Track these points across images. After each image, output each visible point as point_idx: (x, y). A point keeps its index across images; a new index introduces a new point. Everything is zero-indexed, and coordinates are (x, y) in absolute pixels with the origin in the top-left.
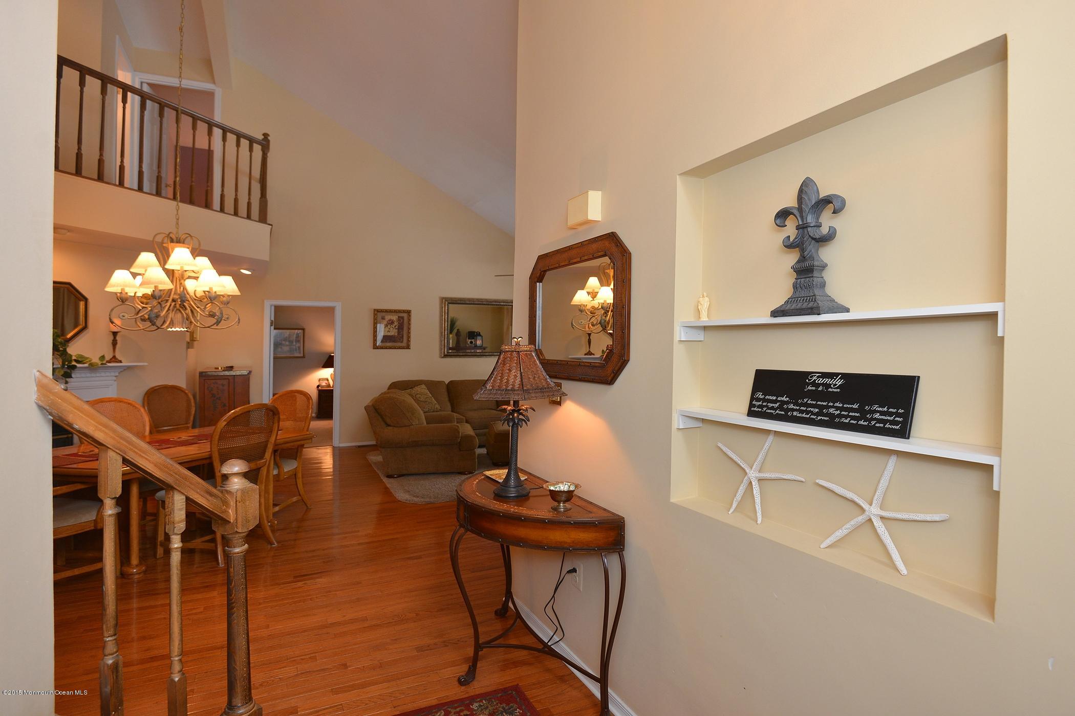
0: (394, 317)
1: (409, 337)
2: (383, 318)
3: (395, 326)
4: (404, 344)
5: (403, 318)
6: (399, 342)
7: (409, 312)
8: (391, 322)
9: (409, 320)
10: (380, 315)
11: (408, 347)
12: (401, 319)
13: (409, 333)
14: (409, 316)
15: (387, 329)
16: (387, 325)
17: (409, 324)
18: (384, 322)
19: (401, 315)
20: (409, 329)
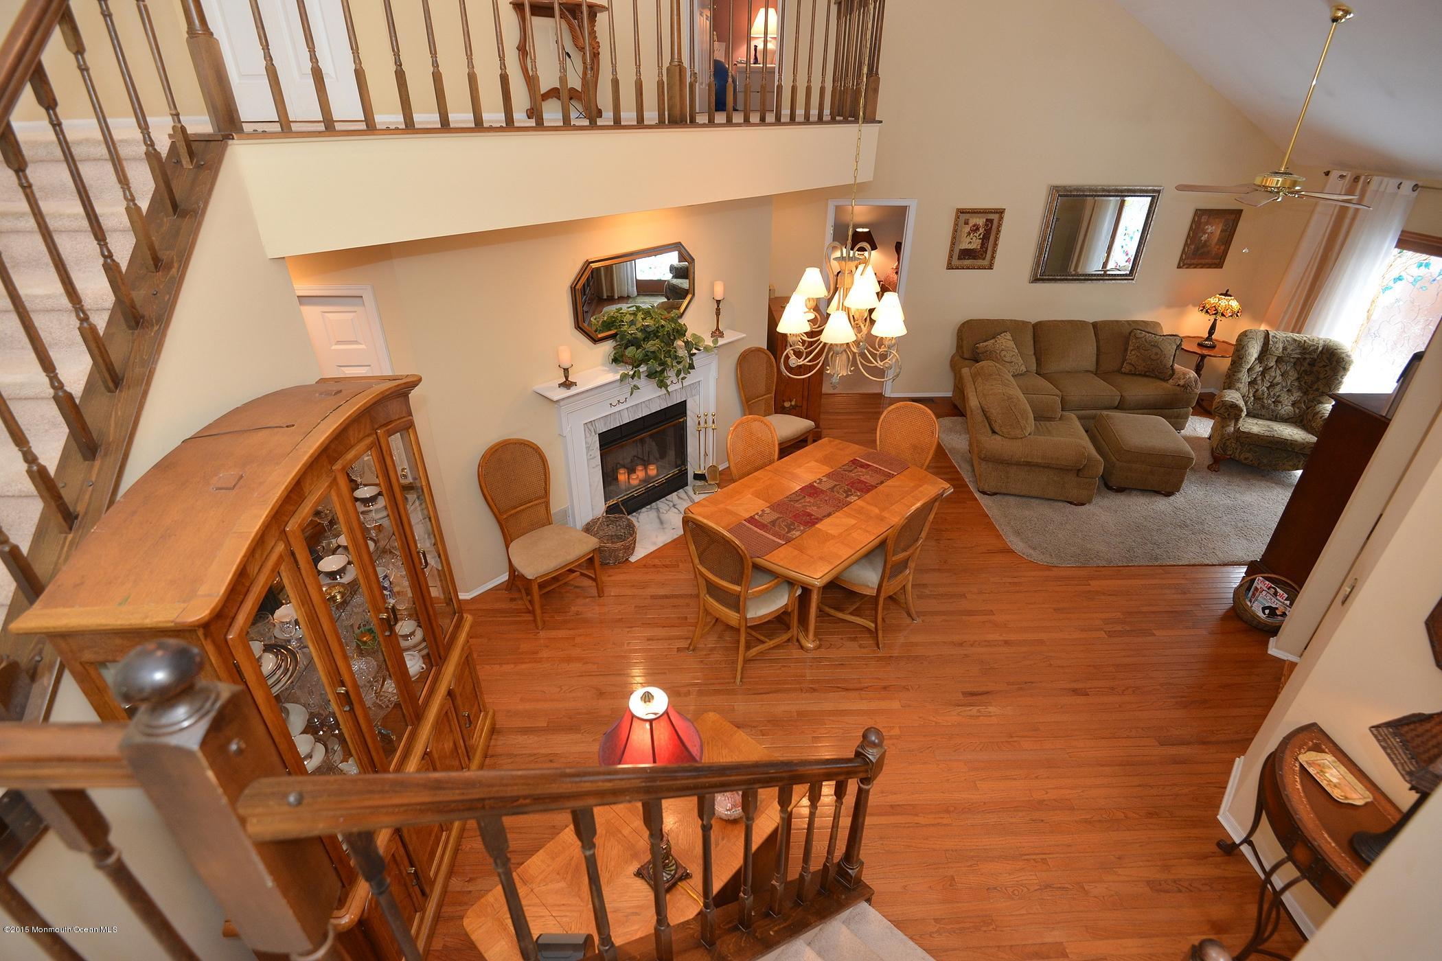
0: (980, 221)
1: (994, 252)
2: (966, 223)
3: (980, 235)
4: (986, 262)
5: (991, 221)
6: (980, 258)
7: (1001, 212)
8: (976, 228)
9: (999, 225)
10: (963, 217)
11: (991, 266)
12: (990, 221)
13: (995, 245)
14: (1001, 218)
15: (968, 240)
16: (969, 234)
17: (998, 231)
18: (967, 229)
19: (991, 216)
20: (997, 239)
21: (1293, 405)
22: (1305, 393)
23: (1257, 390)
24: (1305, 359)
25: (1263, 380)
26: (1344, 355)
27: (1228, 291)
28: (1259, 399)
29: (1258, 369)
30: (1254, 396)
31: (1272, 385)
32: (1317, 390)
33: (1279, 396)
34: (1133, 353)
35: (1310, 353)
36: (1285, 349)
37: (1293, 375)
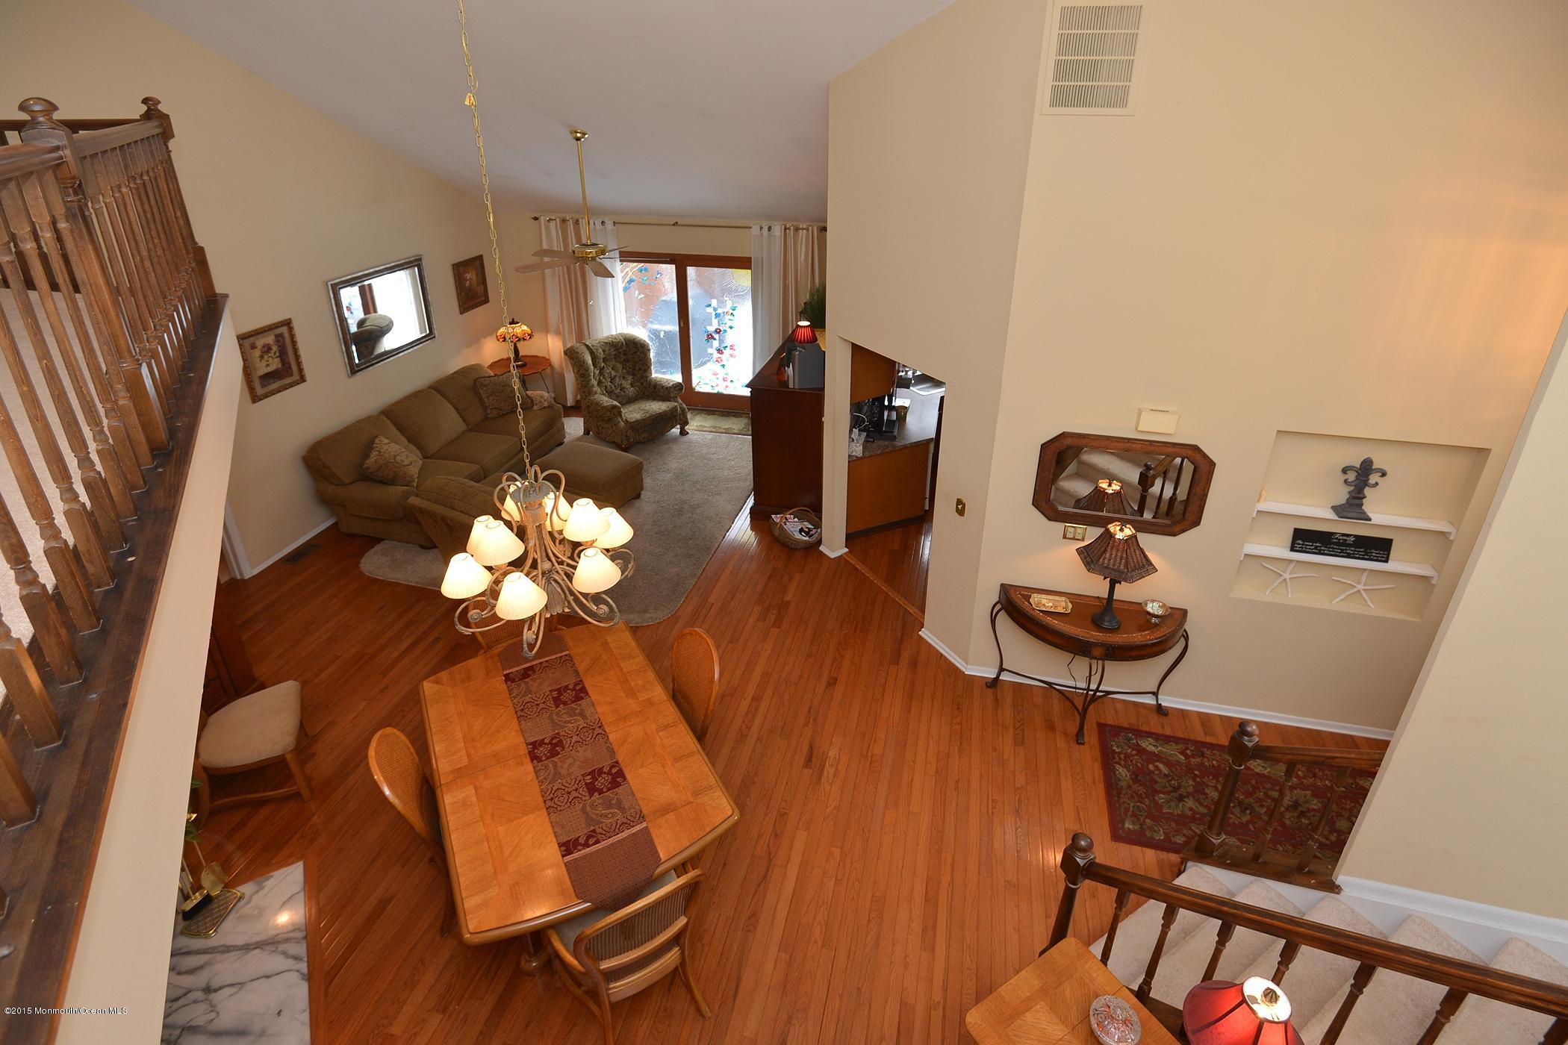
0: (269, 339)
1: (299, 364)
2: (253, 347)
3: (275, 354)
4: (296, 377)
5: (281, 335)
6: (287, 376)
7: (288, 323)
8: (267, 349)
9: (292, 336)
10: (247, 343)
11: (303, 379)
12: (279, 338)
13: (297, 357)
14: (291, 329)
15: (264, 363)
16: (262, 357)
17: (294, 343)
18: (257, 353)
19: (278, 331)
20: (296, 351)
21: (632, 386)
22: (634, 375)
23: (606, 387)
24: (620, 353)
25: (605, 379)
26: (642, 342)
27: (513, 319)
28: (611, 392)
29: (597, 372)
30: (606, 392)
31: (612, 380)
32: (640, 369)
33: (621, 384)
34: (491, 398)
35: (621, 348)
36: (604, 351)
37: (619, 366)
